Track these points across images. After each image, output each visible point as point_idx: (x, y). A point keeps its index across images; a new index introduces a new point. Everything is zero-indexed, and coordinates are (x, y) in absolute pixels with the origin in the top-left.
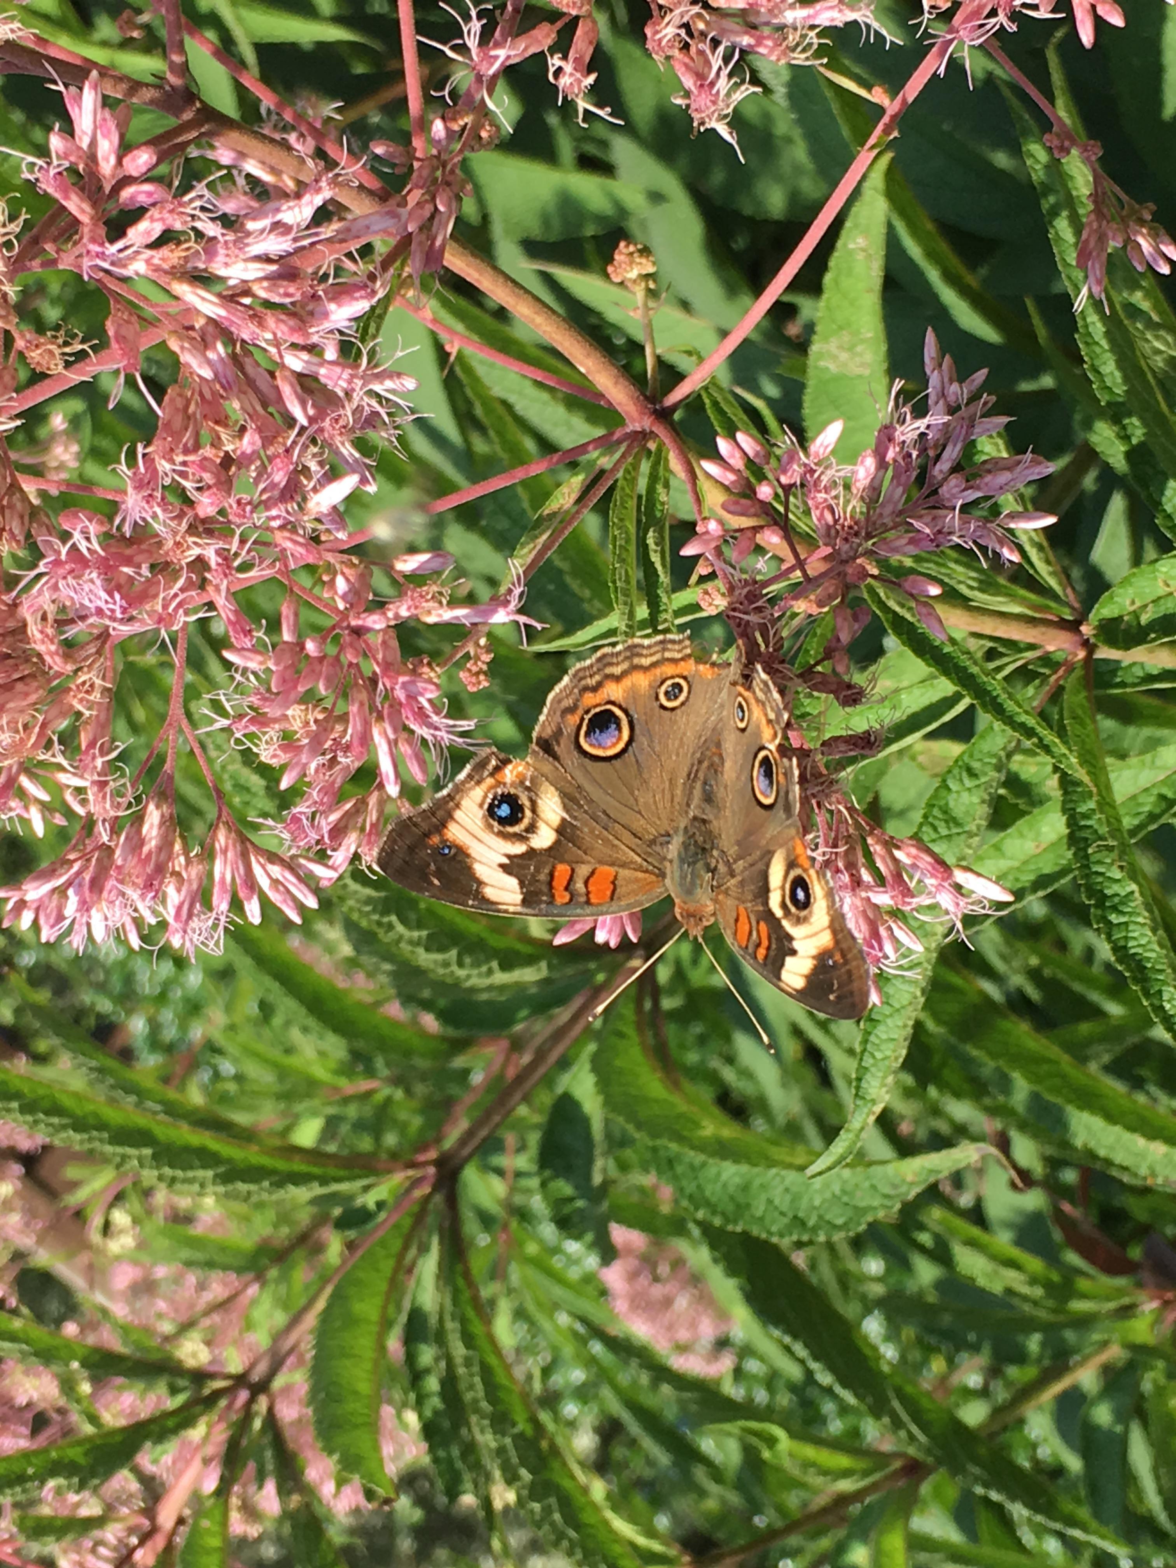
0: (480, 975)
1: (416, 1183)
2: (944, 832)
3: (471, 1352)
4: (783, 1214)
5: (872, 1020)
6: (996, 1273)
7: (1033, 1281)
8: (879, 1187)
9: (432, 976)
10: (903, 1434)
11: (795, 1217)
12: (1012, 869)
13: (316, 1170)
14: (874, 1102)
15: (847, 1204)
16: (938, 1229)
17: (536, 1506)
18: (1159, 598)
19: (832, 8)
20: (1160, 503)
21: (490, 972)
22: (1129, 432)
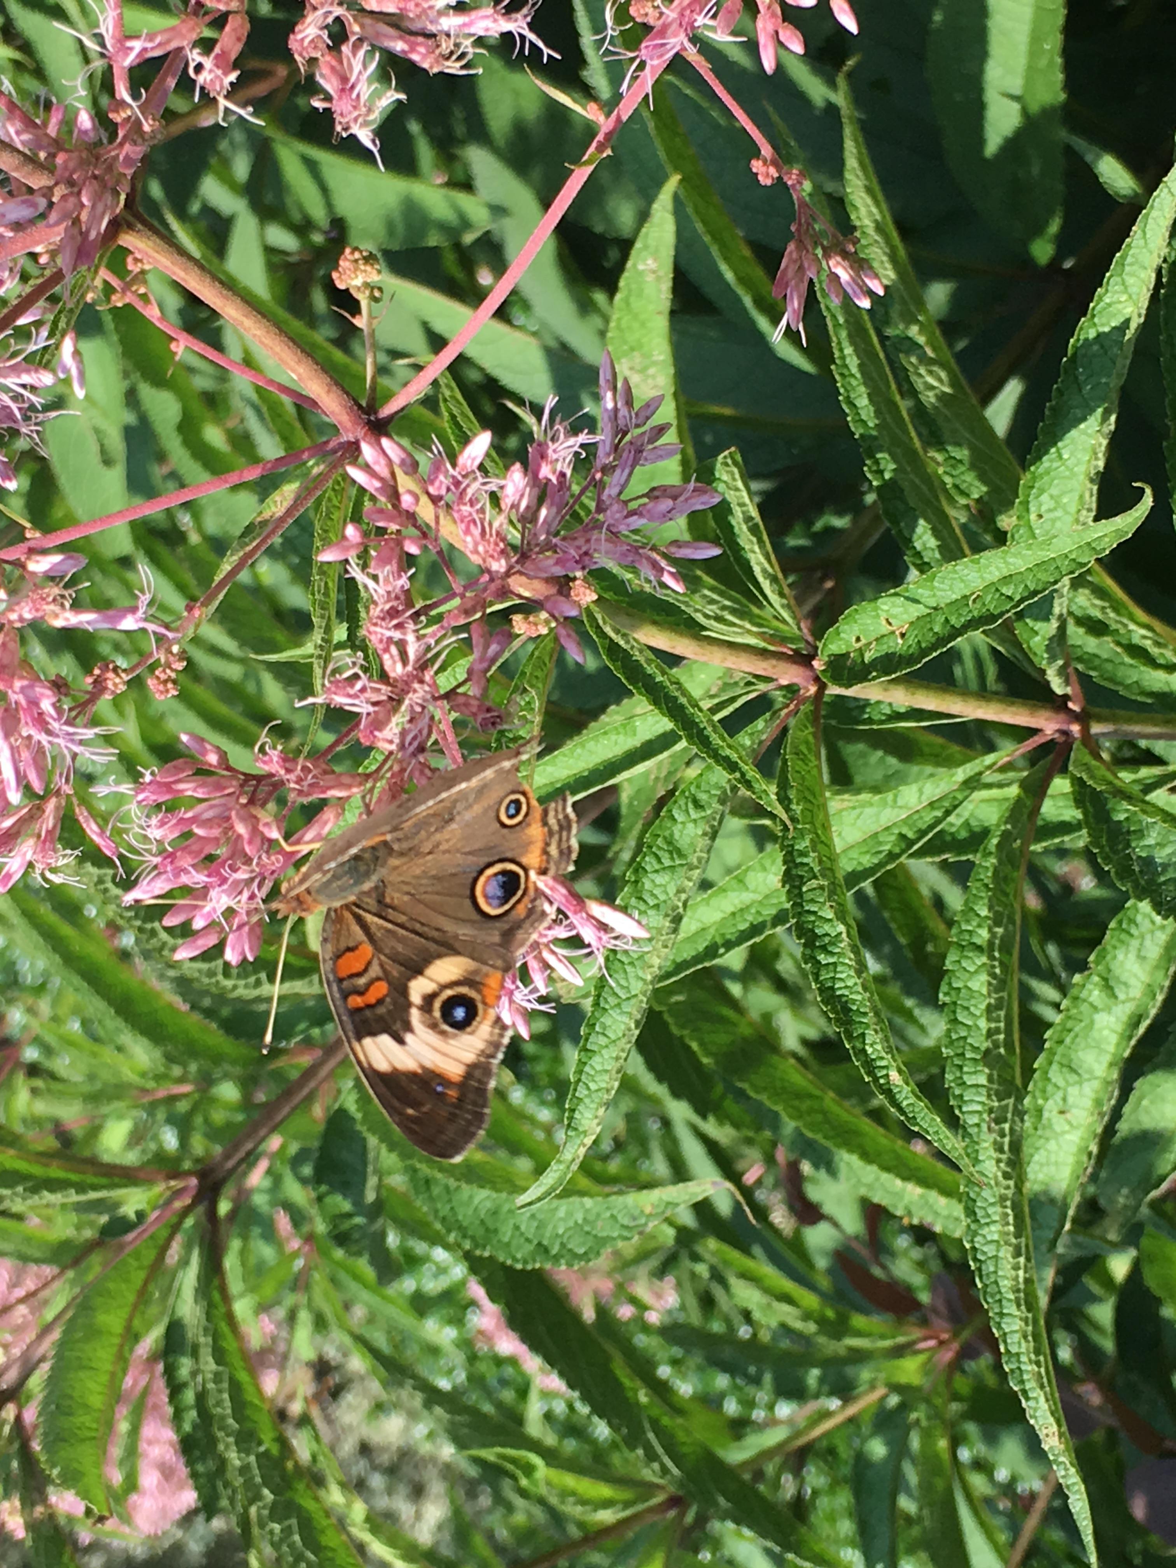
0: (246, 986)
1: (177, 1194)
2: (667, 862)
3: (221, 1368)
4: (528, 1240)
5: (587, 1050)
6: (769, 1305)
7: (807, 1316)
8: (619, 1218)
9: (196, 985)
10: (656, 1466)
11: (540, 1244)
12: (753, 903)
13: (74, 1177)
14: (585, 1133)
15: (588, 1233)
16: (714, 1261)
17: (277, 1527)
18: (883, 636)
19: (487, 17)
20: (910, 540)
21: (258, 983)
22: (882, 467)
